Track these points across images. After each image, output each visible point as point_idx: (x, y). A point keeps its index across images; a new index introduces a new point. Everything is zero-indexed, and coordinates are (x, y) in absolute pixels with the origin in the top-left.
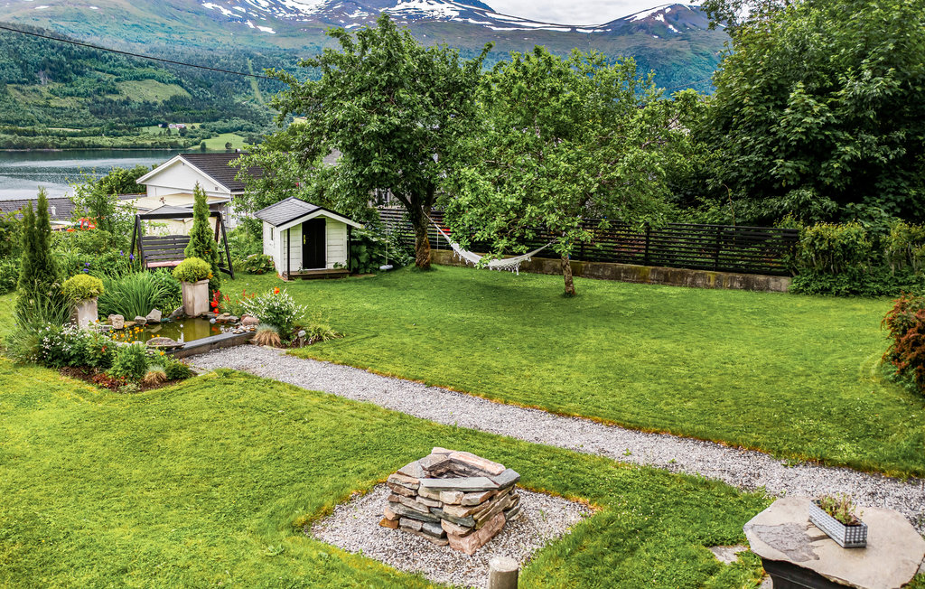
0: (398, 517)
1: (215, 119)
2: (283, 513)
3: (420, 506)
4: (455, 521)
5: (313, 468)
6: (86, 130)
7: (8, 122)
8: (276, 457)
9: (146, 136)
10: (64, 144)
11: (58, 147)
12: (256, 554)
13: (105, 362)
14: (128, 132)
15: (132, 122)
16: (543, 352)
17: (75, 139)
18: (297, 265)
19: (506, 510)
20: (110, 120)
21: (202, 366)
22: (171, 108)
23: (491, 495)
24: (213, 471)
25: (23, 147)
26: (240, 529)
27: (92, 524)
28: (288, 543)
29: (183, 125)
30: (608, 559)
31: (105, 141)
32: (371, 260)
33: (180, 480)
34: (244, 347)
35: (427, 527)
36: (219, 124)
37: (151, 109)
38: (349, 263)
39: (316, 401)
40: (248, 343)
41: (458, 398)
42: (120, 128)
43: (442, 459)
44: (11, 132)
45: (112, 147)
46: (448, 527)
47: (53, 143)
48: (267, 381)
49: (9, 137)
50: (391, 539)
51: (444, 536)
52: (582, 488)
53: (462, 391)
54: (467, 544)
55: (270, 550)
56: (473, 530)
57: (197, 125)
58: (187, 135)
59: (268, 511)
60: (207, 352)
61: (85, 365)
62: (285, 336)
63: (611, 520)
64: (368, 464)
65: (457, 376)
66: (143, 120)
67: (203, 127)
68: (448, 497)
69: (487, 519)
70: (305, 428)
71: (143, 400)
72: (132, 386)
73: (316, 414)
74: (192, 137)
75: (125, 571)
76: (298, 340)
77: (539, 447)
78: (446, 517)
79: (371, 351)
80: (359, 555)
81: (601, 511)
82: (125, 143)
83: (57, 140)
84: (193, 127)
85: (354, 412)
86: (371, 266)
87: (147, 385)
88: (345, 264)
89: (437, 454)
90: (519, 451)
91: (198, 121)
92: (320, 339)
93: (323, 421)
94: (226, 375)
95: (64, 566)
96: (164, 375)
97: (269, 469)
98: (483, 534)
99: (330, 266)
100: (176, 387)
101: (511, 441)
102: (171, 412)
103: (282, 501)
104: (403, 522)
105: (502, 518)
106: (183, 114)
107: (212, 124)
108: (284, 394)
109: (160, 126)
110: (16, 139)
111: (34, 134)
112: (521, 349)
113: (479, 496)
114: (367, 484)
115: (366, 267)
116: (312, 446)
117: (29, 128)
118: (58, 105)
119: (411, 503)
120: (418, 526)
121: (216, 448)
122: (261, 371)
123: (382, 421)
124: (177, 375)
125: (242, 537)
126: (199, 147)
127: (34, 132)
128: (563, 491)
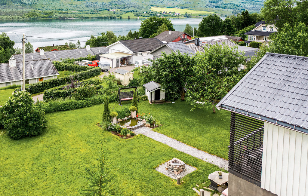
0: (168, 168)
1: (125, 8)
2: (152, 166)
3: (171, 167)
4: (175, 170)
5: (156, 158)
6: (84, 12)
7: (60, 10)
8: (150, 155)
9: (102, 14)
10: (77, 17)
11: (75, 18)
12: (149, 172)
13: (120, 131)
14: (97, 13)
15: (98, 9)
16: (202, 133)
17: (80, 15)
18: (153, 99)
19: (183, 168)
20: (91, 9)
21: (136, 132)
22: (111, 4)
23: (180, 166)
24: (141, 157)
25: (64, 18)
26: (146, 168)
27: (126, 166)
28: (153, 171)
29: (114, 10)
30: (195, 177)
31: (89, 15)
32: (170, 98)
33: (137, 159)
34: (143, 127)
35: (172, 170)
36: (126, 10)
37: (104, 5)
38: (165, 98)
39: (157, 143)
40: (144, 126)
41: (182, 144)
42: (94, 11)
43: (175, 160)
44: (61, 13)
45: (92, 18)
46: (174, 170)
47: (73, 17)
48: (149, 138)
49: (60, 15)
50: (167, 171)
51: (174, 172)
52: (196, 166)
53: (183, 142)
54: (177, 173)
55: (151, 172)
56: (177, 171)
57: (119, 10)
58: (116, 13)
59: (150, 165)
60: (137, 129)
61: (115, 131)
62: (151, 125)
63: (198, 171)
64: (165, 158)
65: (183, 139)
66: (102, 9)
67: (121, 11)
68: (174, 166)
69: (180, 170)
70: (155, 149)
71: (128, 141)
72: (125, 137)
73: (157, 146)
74: (117, 14)
75: (132, 173)
76: (154, 127)
77: (192, 157)
78: (174, 169)
79: (168, 130)
80: (162, 173)
81: (197, 169)
82: (96, 16)
83: (75, 16)
84: (118, 11)
85: (163, 146)
86: (170, 99)
87: (127, 137)
88: (164, 99)
89: (174, 159)
90: (189, 157)
91: (119, 8)
92: (158, 126)
93: (158, 148)
94: (141, 136)
95: (125, 172)
96: (130, 135)
97: (150, 158)
98: (179, 172)
99: (161, 99)
100: (132, 138)
101: (188, 155)
102: (133, 144)
103: (152, 164)
104: (168, 169)
105: (182, 170)
106: (114, 6)
107: (124, 10)
108: (151, 141)
109: (107, 10)
110: (62, 15)
111: (68, 14)
112: (197, 131)
113: (178, 167)
114: (164, 162)
115: (169, 99)
116: (156, 154)
117: (66, 12)
118: (75, 4)
119: (170, 166)
120: (170, 170)
121: (141, 153)
122: (147, 135)
123: (168, 149)
124: (133, 135)
125: (147, 169)
126: (119, 17)
127: (68, 13)
128: (193, 165)
